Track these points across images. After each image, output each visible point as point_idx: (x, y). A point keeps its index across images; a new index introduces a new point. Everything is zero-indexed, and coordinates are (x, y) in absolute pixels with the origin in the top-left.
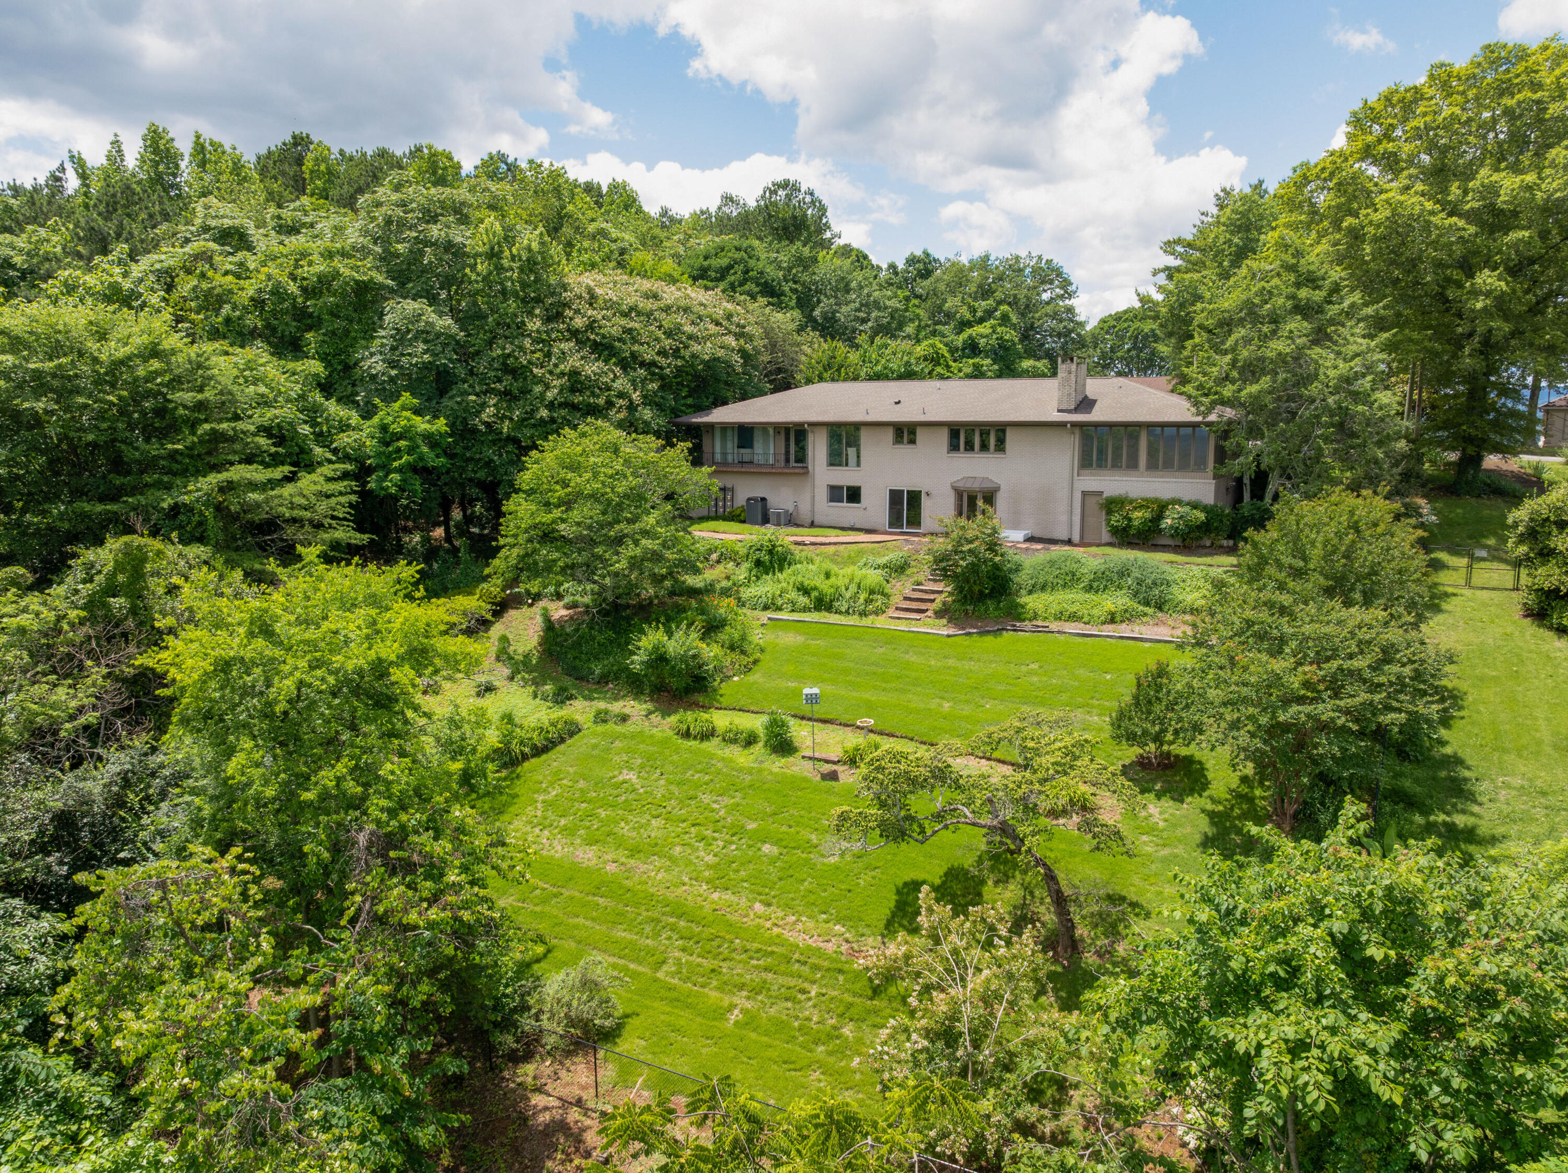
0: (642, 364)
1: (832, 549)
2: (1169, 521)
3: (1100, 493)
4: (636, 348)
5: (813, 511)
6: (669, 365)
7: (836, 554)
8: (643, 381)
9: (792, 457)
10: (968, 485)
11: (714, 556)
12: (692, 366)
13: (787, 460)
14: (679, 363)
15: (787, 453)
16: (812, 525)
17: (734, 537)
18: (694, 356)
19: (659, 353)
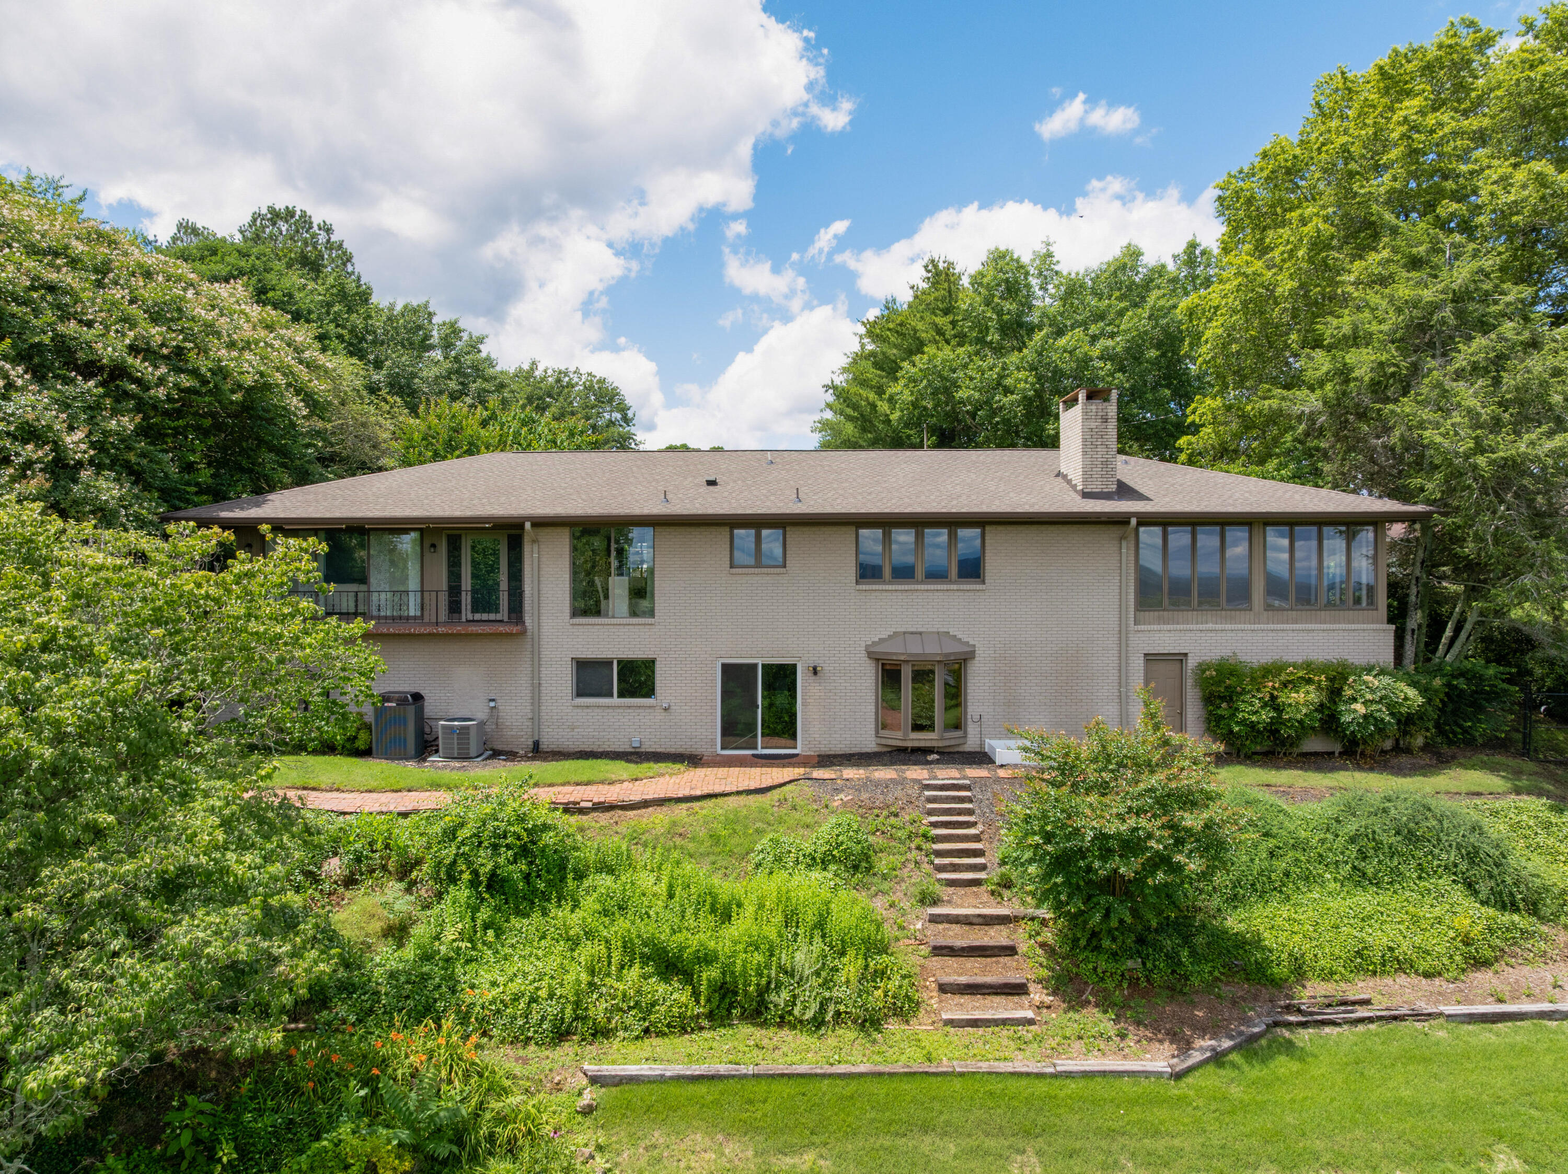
0: (90, 369)
1: (658, 818)
2: (1360, 708)
3: (1181, 658)
4: (71, 328)
5: (536, 719)
6: (161, 381)
7: (674, 831)
8: (93, 409)
9: (466, 600)
10: (915, 648)
11: (334, 867)
12: (216, 392)
13: (454, 607)
14: (186, 381)
15: (454, 591)
16: (537, 752)
17: (372, 803)
18: (221, 372)
19: (133, 349)
